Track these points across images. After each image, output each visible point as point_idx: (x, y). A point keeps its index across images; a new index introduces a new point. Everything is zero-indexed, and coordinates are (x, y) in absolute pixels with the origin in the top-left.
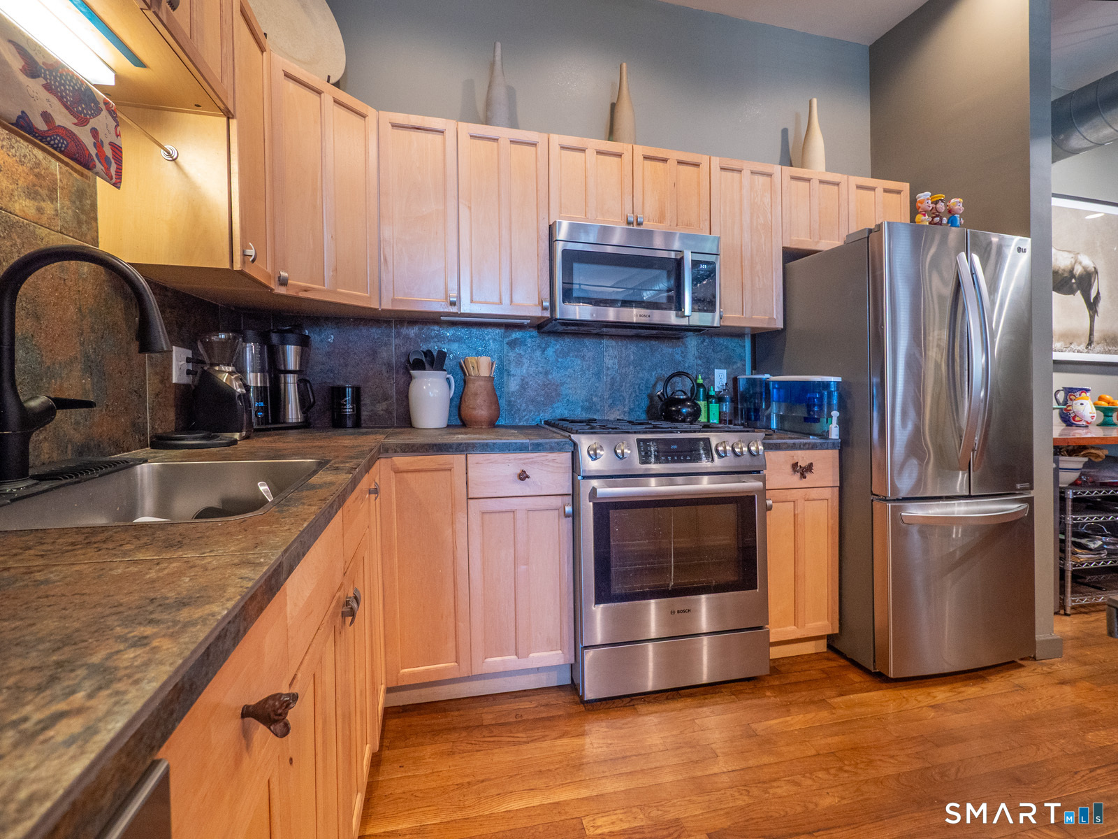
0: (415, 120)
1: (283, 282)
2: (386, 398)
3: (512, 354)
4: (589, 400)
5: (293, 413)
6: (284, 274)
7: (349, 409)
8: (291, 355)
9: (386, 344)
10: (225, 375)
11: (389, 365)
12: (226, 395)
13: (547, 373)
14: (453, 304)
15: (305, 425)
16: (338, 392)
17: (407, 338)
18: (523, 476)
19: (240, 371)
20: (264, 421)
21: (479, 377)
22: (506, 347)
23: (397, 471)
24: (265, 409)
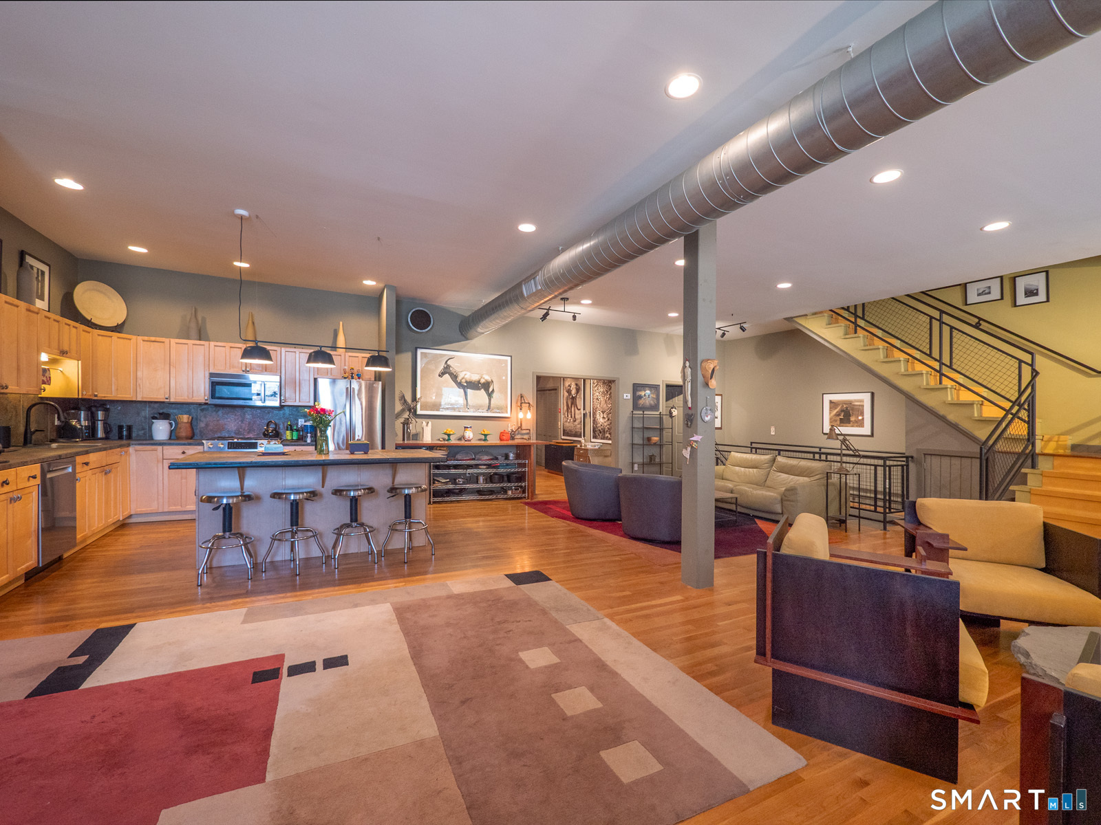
0: (153, 339)
1: (96, 396)
2: (143, 429)
3: (202, 414)
4: (238, 429)
5: (100, 434)
6: (96, 393)
7: (125, 433)
8: (100, 415)
9: (144, 410)
10: (74, 422)
11: (145, 417)
12: (74, 428)
13: (218, 421)
14: (167, 399)
15: (107, 438)
16: (121, 428)
17: (154, 408)
18: (184, 453)
19: (79, 421)
20: (89, 436)
21: (183, 422)
22: (199, 411)
23: (136, 451)
24: (89, 433)
